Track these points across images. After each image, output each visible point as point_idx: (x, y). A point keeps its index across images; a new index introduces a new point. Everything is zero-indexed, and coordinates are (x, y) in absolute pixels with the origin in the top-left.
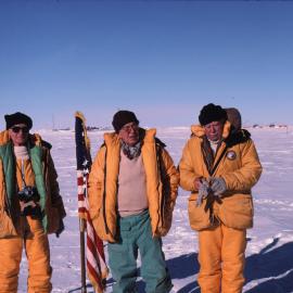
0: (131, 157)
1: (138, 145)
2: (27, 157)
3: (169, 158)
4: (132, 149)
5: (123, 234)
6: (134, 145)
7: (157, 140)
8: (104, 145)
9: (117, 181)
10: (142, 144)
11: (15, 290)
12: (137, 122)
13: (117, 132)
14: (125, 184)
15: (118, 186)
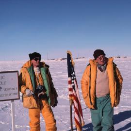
0: (102, 71)
1: (105, 65)
2: (39, 72)
3: (119, 71)
4: (102, 67)
5: (98, 105)
6: (103, 65)
7: (113, 63)
8: (89, 64)
9: (96, 81)
10: (107, 65)
11: (40, 130)
12: (104, 55)
13: (95, 59)
14: (99, 83)
15: (96, 83)
